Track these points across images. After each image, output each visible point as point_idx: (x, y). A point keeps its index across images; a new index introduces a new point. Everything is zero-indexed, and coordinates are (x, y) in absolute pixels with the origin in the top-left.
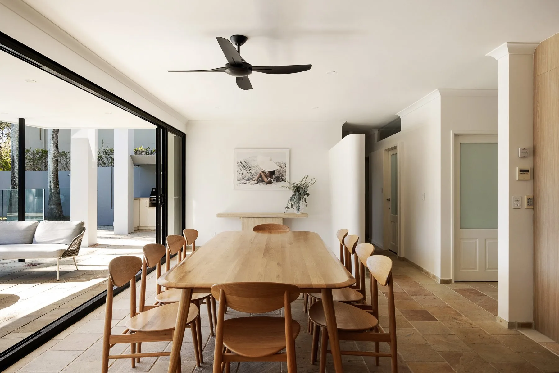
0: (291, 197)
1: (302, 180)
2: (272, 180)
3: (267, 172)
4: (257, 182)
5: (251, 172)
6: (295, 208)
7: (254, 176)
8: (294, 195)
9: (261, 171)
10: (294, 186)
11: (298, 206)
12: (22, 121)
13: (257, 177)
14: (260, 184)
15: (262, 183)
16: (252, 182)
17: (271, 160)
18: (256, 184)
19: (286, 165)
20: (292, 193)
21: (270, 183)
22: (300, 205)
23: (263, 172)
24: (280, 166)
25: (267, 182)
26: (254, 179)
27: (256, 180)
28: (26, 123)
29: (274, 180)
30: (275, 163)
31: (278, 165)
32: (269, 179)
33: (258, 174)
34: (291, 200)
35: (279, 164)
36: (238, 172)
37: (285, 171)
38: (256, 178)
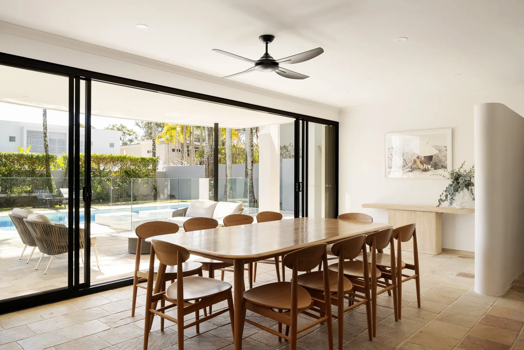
0: (447, 188)
1: (462, 166)
2: (429, 167)
3: (423, 157)
4: (411, 170)
5: (404, 158)
6: (449, 201)
7: (408, 163)
8: (451, 185)
9: (415, 157)
10: (452, 174)
11: (452, 198)
12: (216, 125)
13: (411, 163)
14: (415, 172)
15: (416, 171)
16: (405, 170)
17: (428, 144)
18: (409, 171)
19: (447, 149)
20: (450, 182)
21: (425, 170)
22: (454, 198)
23: (418, 158)
24: (439, 150)
25: (422, 169)
26: (407, 167)
27: (410, 167)
28: (219, 126)
29: (431, 167)
30: (433, 146)
31: (436, 148)
32: (426, 166)
33: (413, 160)
34: (446, 191)
35: (438, 148)
36: (390, 158)
37: (445, 156)
38: (410, 165)
